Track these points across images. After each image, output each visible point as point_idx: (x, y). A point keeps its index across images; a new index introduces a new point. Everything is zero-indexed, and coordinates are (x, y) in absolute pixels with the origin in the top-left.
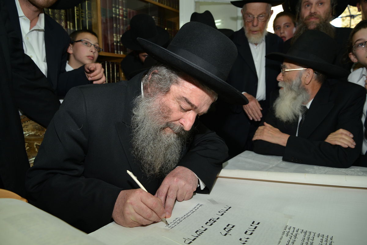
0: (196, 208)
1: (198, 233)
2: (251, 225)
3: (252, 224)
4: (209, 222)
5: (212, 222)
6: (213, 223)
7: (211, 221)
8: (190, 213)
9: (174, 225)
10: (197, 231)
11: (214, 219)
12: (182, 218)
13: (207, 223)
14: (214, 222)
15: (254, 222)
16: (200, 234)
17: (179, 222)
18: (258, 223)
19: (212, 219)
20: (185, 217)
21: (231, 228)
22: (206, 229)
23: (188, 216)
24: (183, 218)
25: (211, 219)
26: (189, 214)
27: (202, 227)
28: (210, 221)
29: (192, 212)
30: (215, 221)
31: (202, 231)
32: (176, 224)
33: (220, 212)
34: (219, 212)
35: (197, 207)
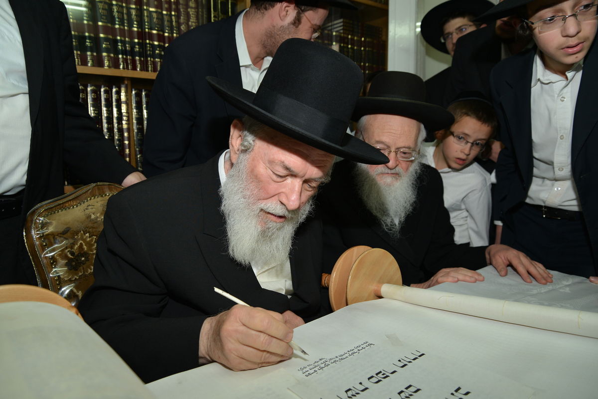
0: (360, 348)
1: (350, 393)
2: (452, 394)
3: (454, 393)
4: (375, 376)
5: (380, 377)
6: (381, 379)
7: (380, 375)
8: (347, 355)
9: (312, 371)
10: (350, 390)
11: (385, 373)
12: (331, 359)
13: (372, 377)
14: (385, 378)
15: (459, 389)
16: (353, 395)
17: (323, 365)
18: (467, 393)
19: (383, 372)
20: (337, 359)
21: (412, 394)
22: (366, 389)
23: (342, 359)
24: (332, 361)
25: (380, 372)
26: (344, 357)
27: (361, 383)
28: (377, 374)
29: (350, 353)
30: (387, 376)
31: (357, 392)
32: (316, 369)
33: (402, 361)
34: (399, 361)
35: (362, 346)
